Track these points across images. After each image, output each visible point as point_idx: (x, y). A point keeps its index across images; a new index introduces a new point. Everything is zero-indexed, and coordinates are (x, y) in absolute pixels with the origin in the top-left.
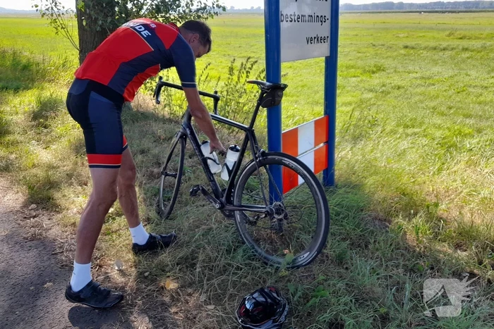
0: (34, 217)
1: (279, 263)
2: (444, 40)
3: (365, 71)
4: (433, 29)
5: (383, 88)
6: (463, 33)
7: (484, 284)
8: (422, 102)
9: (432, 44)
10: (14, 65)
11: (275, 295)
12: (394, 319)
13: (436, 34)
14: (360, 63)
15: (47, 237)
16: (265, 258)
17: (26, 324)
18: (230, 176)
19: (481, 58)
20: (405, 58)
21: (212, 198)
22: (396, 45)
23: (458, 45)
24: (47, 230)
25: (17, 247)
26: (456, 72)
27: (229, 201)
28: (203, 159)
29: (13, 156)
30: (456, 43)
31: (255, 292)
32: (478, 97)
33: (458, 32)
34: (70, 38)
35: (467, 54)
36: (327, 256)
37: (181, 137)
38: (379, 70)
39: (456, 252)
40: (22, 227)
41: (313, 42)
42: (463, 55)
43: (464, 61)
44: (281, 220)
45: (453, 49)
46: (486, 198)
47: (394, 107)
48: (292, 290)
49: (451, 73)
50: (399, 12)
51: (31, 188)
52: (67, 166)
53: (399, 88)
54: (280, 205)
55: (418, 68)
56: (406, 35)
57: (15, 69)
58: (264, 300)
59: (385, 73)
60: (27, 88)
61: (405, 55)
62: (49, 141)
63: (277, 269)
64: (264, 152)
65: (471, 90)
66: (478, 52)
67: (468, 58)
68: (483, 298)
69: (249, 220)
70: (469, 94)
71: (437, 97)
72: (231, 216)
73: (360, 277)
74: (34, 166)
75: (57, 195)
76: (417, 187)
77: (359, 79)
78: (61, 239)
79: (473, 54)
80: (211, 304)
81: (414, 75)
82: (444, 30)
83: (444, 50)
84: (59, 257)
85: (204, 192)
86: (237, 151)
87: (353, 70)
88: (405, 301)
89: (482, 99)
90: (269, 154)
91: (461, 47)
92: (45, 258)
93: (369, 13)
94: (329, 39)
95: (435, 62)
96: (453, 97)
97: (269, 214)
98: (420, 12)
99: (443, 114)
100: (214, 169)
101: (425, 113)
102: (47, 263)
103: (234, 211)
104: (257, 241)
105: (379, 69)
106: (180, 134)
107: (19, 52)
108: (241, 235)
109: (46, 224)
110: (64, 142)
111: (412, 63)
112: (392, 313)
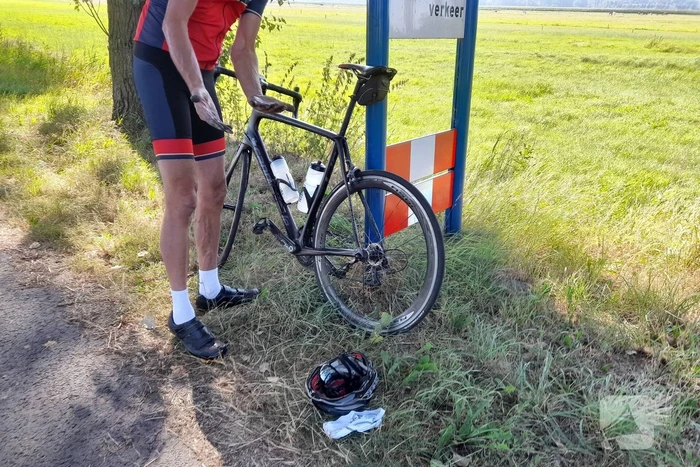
0: (36, 258)
1: (372, 328)
2: (641, 52)
3: (523, 93)
4: (626, 36)
5: (548, 118)
6: (671, 43)
7: (656, 363)
8: (601, 139)
9: (624, 57)
10: (21, 62)
11: (361, 364)
12: (523, 401)
13: (630, 44)
14: (517, 81)
15: (51, 284)
16: (354, 321)
17: (17, 389)
18: (309, 207)
19: (693, 80)
20: (583, 76)
21: (284, 237)
22: (571, 57)
23: (662, 60)
24: (54, 275)
25: (10, 295)
26: (654, 98)
27: (308, 243)
28: (272, 183)
29: (12, 181)
30: (658, 56)
31: (333, 361)
32: (682, 134)
33: (663, 42)
34: (95, 15)
35: (672, 74)
36: (440, 321)
37: (244, 151)
38: (544, 92)
39: (621, 322)
40: (18, 270)
41: (439, 13)
42: (667, 75)
43: (667, 83)
44: (378, 268)
45: (653, 65)
46: (673, 256)
47: (561, 144)
48: (386, 360)
49: (647, 99)
50: (580, 11)
51: (33, 221)
52: (88, 196)
53: (570, 118)
54: (377, 247)
55: (600, 90)
56: (588, 43)
57: (22, 68)
58: (346, 370)
59: (551, 96)
60: (37, 93)
61: (583, 72)
62: (64, 163)
63: (368, 335)
64: (358, 171)
65: (673, 124)
66: (690, 71)
67: (675, 79)
68: (652, 382)
69: (335, 270)
70: (669, 131)
71: (624, 132)
72: (309, 264)
73: (482, 348)
74: (40, 193)
75: (70, 231)
76: (578, 241)
77: (514, 104)
78: (72, 287)
79: (682, 73)
80: (273, 375)
81: (595, 101)
82: (643, 38)
83: (640, 66)
84: (67, 309)
85: (274, 229)
86: (322, 170)
87: (507, 90)
88: (542, 379)
89: (688, 137)
90: (366, 174)
91: (665, 63)
92: (48, 311)
93: (536, 10)
94: (464, 12)
95: (625, 83)
96: (646, 133)
97: (360, 258)
98: (611, 12)
99: (628, 157)
100: (289, 196)
101: (603, 155)
102: (51, 317)
103: (314, 256)
104: (344, 299)
105: (545, 90)
106: (242, 146)
107: (28, 46)
108: (322, 290)
109: (52, 269)
110: (86, 164)
111: (592, 83)
112: (521, 394)
